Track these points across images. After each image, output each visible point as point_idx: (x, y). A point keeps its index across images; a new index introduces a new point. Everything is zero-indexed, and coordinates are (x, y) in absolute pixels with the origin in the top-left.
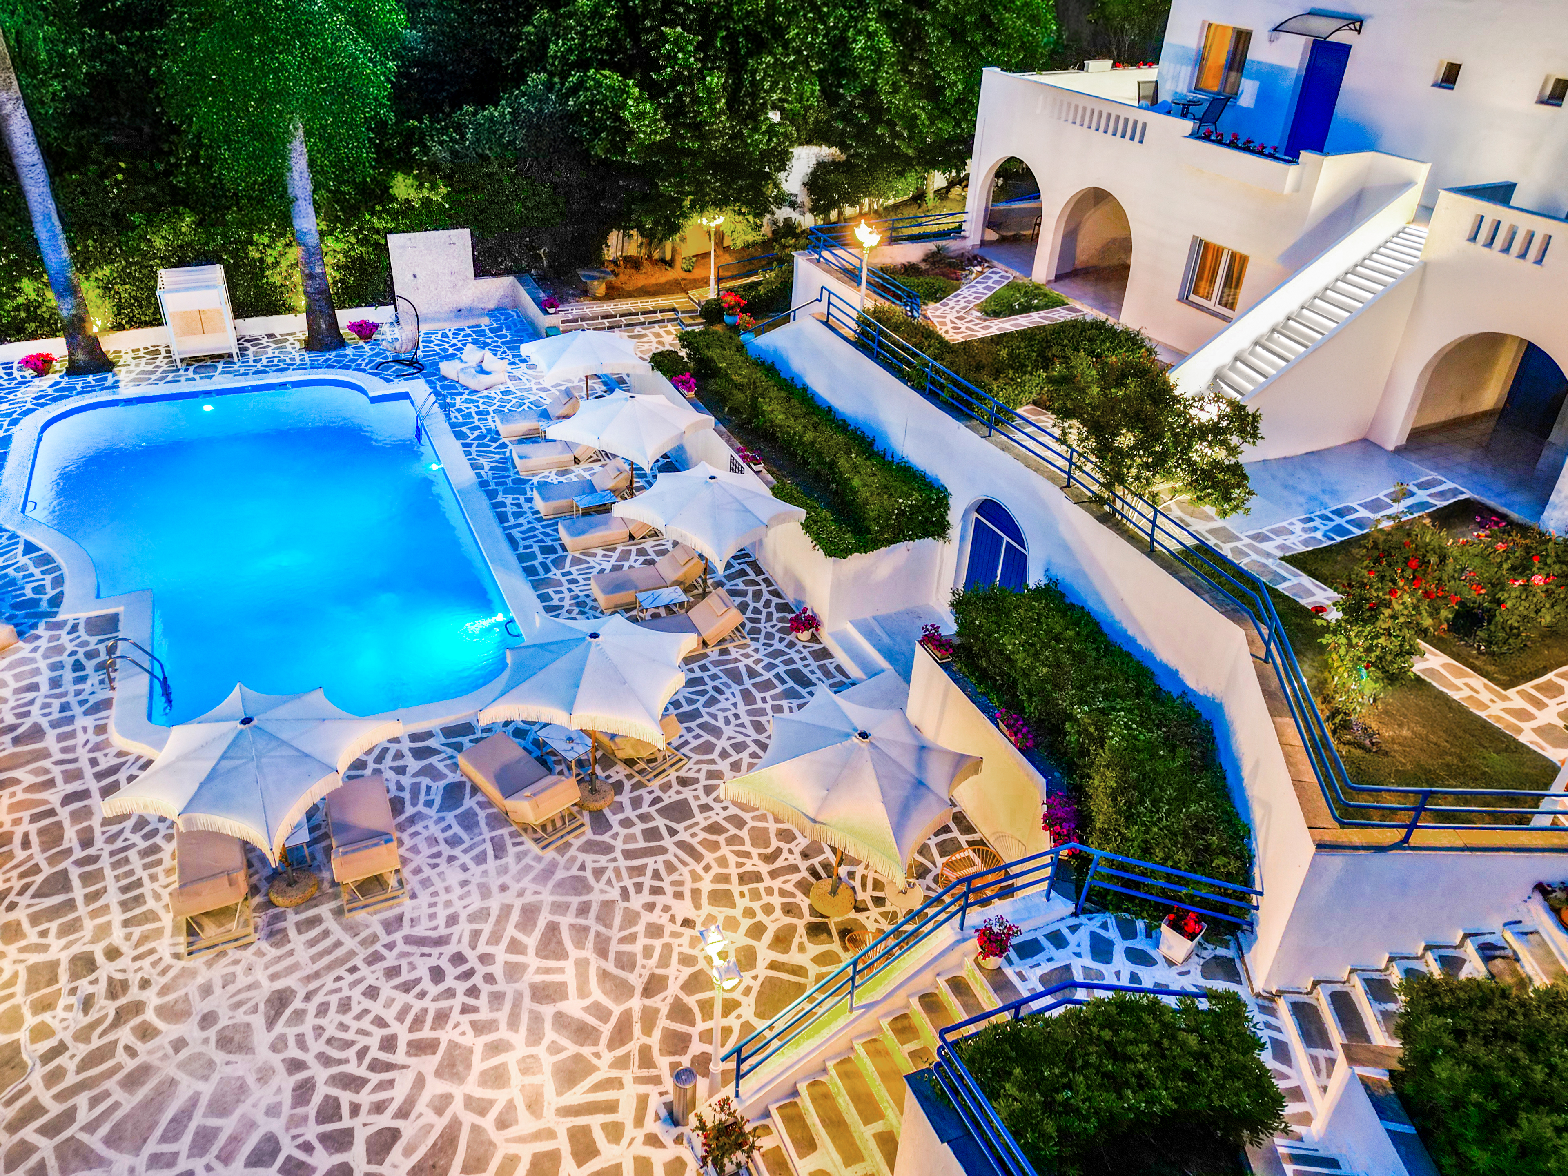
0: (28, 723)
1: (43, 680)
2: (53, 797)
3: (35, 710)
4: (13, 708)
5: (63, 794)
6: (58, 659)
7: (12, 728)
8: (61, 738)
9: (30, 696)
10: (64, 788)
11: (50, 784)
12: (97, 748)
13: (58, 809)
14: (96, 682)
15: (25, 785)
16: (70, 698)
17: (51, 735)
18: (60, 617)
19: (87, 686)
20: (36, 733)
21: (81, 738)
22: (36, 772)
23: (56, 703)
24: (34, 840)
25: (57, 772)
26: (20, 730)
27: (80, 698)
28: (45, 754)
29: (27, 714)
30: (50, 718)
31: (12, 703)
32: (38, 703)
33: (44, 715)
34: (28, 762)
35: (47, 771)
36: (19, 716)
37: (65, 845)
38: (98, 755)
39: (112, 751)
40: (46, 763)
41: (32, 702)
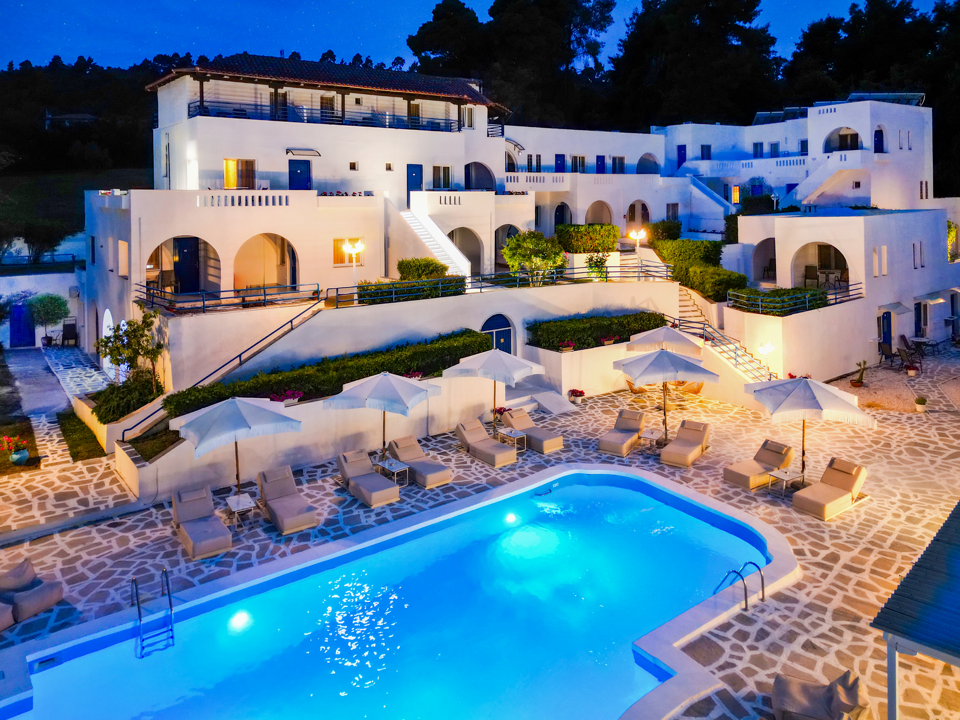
0: (838, 624)
1: (796, 647)
2: (865, 577)
3: (824, 628)
4: (838, 642)
5: (858, 575)
6: (767, 654)
7: (852, 628)
8: (829, 600)
9: (818, 642)
10: (855, 577)
11: (859, 584)
12: (814, 580)
13: (868, 570)
14: (765, 614)
15: (876, 593)
16: (794, 618)
17: (831, 607)
18: (721, 685)
19: (775, 617)
20: (838, 614)
21: (815, 592)
22: (863, 595)
23: (806, 623)
24: (894, 568)
25: (850, 587)
26: (848, 623)
27: (787, 613)
28: (847, 599)
29: (833, 630)
30: (821, 616)
31: (836, 647)
32: (819, 631)
33: (823, 620)
34: (862, 602)
35: (855, 591)
36: (840, 633)
37: (880, 556)
38: (817, 576)
39: (808, 573)
40: (851, 594)
41: (822, 636)
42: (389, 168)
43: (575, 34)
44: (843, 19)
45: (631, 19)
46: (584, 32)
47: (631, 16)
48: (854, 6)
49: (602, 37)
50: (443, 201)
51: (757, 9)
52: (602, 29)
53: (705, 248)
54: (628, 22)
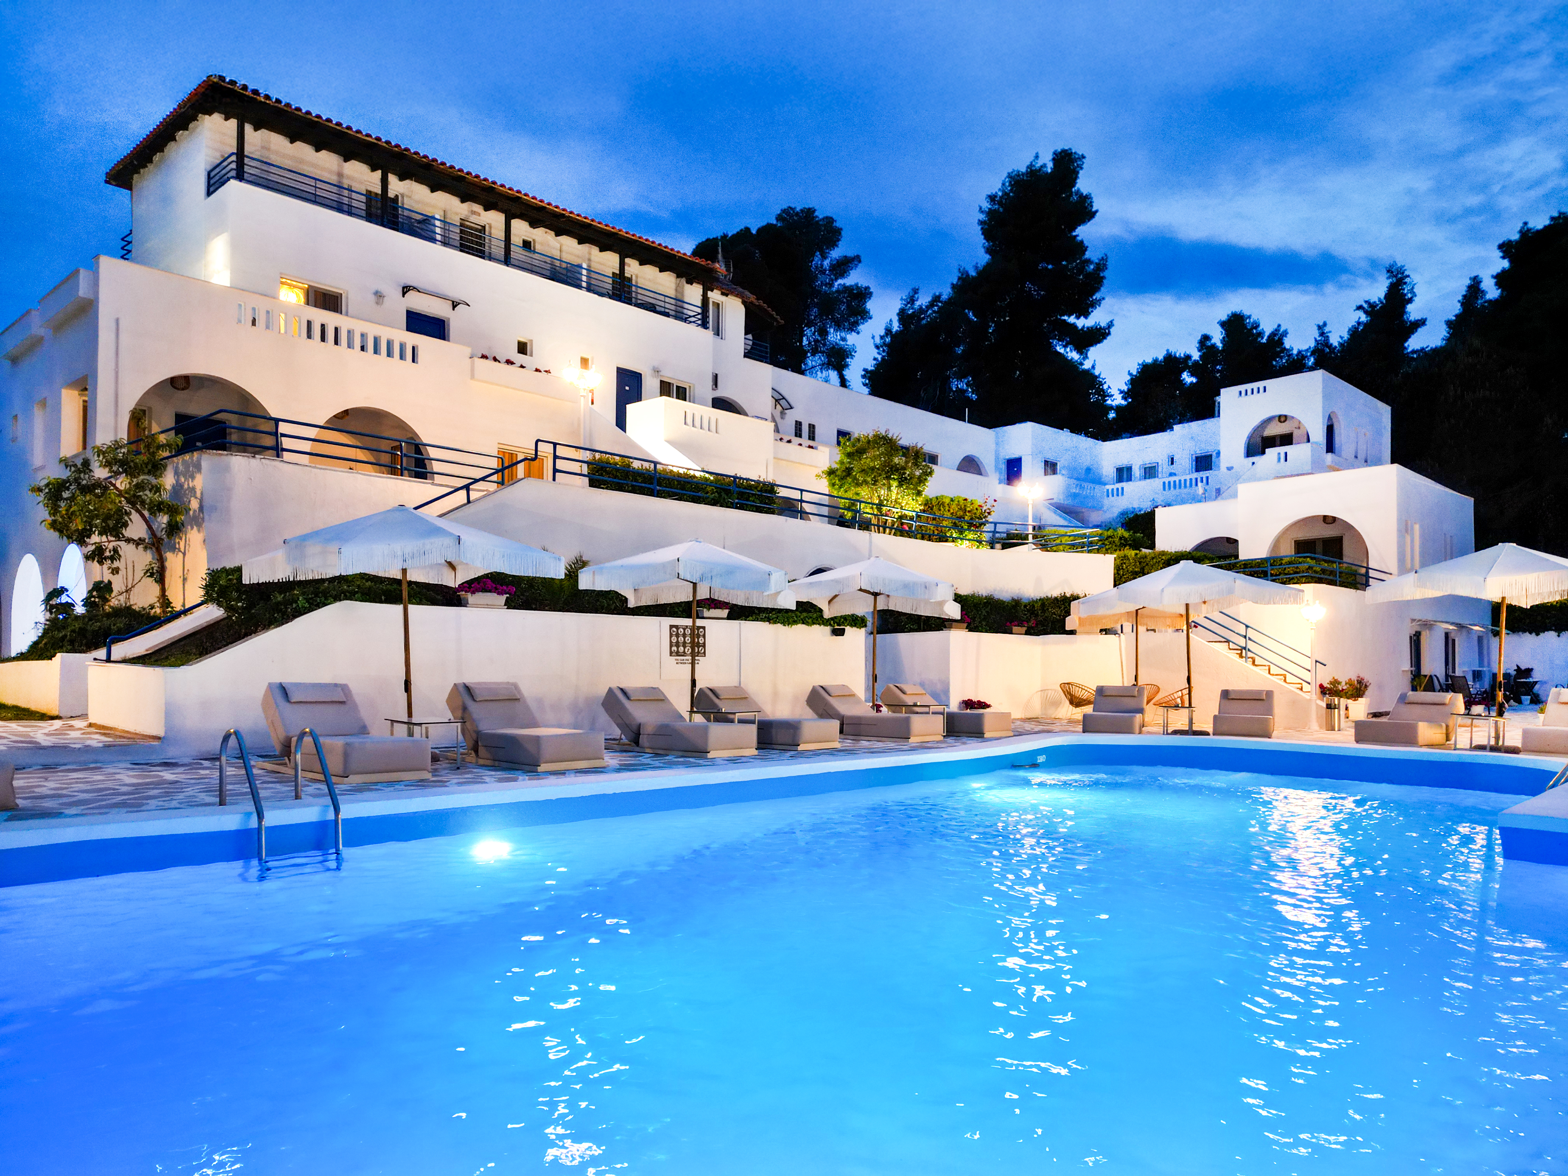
42: (585, 362)
43: (809, 336)
44: (1188, 357)
45: (882, 337)
46: (824, 333)
47: (883, 333)
48: (1206, 338)
49: (852, 339)
50: (689, 421)
51: (1097, 296)
52: (853, 327)
53: (1121, 538)
54: (878, 341)
